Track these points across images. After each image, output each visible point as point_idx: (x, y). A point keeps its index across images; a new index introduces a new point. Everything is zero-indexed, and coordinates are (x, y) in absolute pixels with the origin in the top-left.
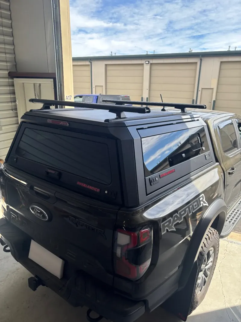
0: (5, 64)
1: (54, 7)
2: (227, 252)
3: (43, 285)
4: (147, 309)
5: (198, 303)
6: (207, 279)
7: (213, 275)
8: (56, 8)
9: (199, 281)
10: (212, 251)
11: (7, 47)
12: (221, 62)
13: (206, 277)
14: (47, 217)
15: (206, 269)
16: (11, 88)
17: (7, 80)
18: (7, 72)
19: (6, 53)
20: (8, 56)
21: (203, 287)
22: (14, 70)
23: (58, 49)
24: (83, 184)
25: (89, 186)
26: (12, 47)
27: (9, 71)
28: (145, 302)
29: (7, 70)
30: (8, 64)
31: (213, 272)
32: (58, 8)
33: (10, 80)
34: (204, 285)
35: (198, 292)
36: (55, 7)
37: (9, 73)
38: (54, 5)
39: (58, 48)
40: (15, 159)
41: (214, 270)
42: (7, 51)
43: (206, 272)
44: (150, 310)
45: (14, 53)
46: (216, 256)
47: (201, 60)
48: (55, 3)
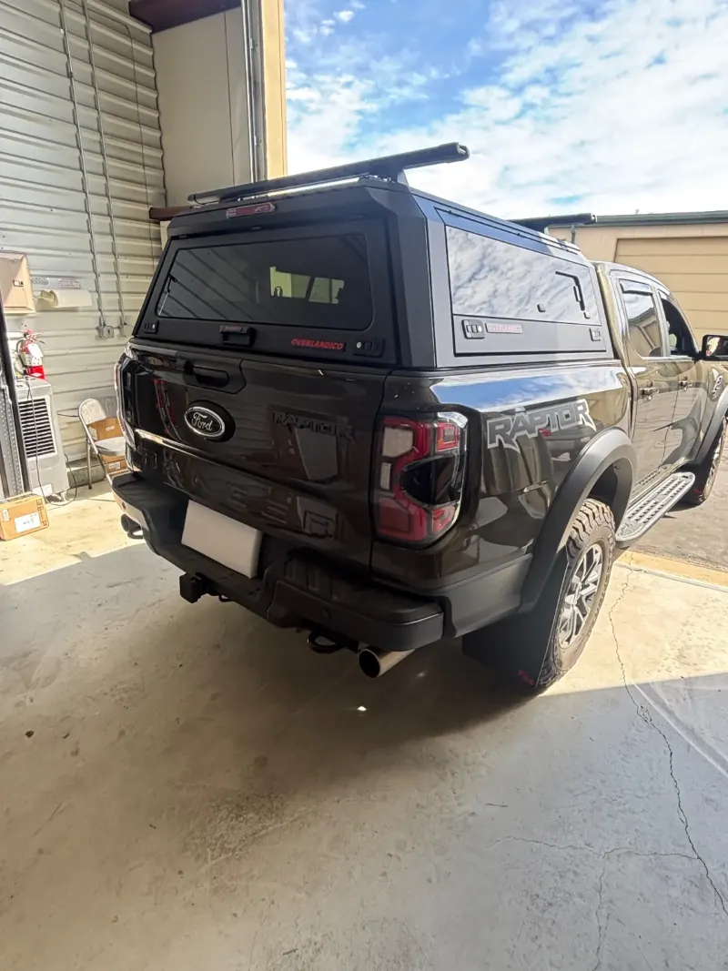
0: (142, 189)
1: (251, 47)
2: (628, 588)
3: (213, 594)
4: (448, 626)
5: (564, 668)
6: (584, 620)
7: (596, 615)
8: (254, 49)
9: (566, 614)
10: (599, 554)
11: (147, 151)
12: (618, 240)
13: (584, 616)
14: (223, 427)
15: (582, 596)
16: (154, 245)
17: (146, 226)
18: (146, 209)
19: (144, 166)
20: (148, 172)
21: (574, 637)
22: (160, 206)
23: (258, 145)
24: (304, 341)
25: (318, 342)
26: (158, 154)
27: (150, 206)
28: (443, 605)
29: (147, 203)
30: (150, 191)
31: (598, 610)
32: (258, 50)
33: (153, 227)
34: (576, 634)
35: (563, 644)
36: (254, 46)
37: (152, 212)
38: (251, 40)
39: (257, 142)
40: (154, 326)
41: (600, 605)
42: (147, 162)
43: (582, 604)
44: (454, 631)
45: (163, 169)
46: (606, 573)
47: (574, 234)
48: (252, 37)
